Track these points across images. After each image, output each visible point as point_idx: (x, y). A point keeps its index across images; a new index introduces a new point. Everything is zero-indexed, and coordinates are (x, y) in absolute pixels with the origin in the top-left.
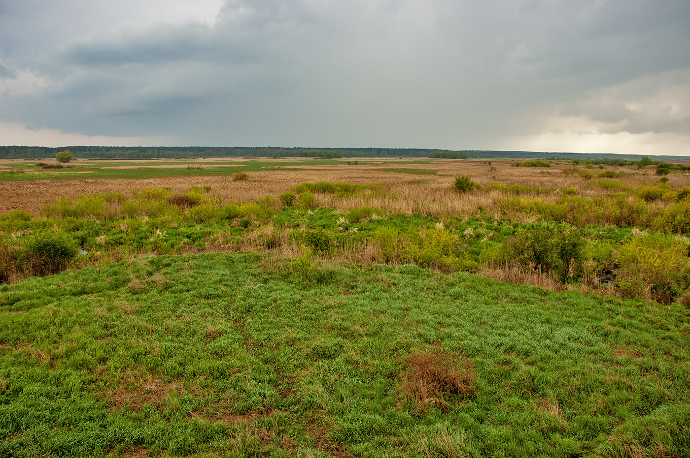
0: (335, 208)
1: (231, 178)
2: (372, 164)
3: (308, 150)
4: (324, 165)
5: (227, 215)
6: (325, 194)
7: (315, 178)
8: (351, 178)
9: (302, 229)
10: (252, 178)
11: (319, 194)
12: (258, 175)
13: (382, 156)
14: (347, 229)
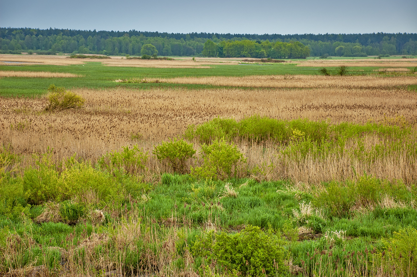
0: (288, 181)
1: (38, 105)
2: (383, 73)
3: (224, 40)
4: (263, 77)
5: (28, 194)
6: (264, 145)
7: (243, 107)
8: (326, 107)
9: (211, 229)
10: (91, 104)
11: (250, 146)
12: (105, 98)
13: (409, 53)
14: (318, 231)
